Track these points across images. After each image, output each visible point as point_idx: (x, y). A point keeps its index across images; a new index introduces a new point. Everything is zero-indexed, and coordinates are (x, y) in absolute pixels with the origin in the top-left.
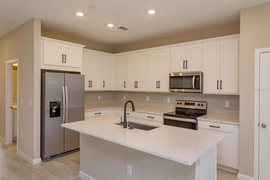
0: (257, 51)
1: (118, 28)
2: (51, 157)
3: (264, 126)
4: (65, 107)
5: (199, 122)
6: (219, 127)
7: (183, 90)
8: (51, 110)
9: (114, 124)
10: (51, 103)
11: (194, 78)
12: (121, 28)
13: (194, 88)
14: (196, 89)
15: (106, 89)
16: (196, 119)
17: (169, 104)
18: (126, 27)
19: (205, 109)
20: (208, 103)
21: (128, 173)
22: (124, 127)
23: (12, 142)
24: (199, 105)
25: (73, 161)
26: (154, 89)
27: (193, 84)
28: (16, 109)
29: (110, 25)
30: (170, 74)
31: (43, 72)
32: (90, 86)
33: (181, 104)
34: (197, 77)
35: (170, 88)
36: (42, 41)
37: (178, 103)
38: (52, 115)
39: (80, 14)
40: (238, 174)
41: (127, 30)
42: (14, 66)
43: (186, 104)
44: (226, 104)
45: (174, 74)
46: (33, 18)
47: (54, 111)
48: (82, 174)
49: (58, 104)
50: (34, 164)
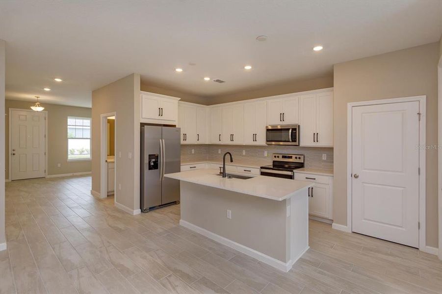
0: (349, 105)
1: (214, 81)
2: (150, 208)
3: (356, 177)
4: (162, 160)
5: (295, 174)
6: (315, 179)
7: (281, 143)
8: (149, 162)
9: (213, 174)
10: (149, 155)
11: (290, 131)
12: (218, 81)
13: (291, 140)
14: (293, 141)
15: (200, 142)
16: (292, 171)
17: (265, 157)
18: (222, 80)
19: (303, 162)
20: (305, 156)
21: (228, 217)
22: (223, 177)
23: (106, 196)
24: (296, 158)
25: (171, 212)
26: (250, 142)
27: (290, 137)
28: (114, 162)
29: (207, 79)
30: (267, 127)
31: (142, 125)
32: (185, 140)
33: (278, 157)
34: (294, 130)
35: (267, 141)
36: (141, 95)
37: (275, 157)
38: (150, 168)
39: (179, 70)
40: (333, 224)
41: (223, 83)
42: (108, 120)
43: (283, 157)
44: (323, 156)
45: (272, 127)
46: (133, 74)
47: (152, 164)
48: (183, 223)
49: (157, 157)
50: (135, 214)
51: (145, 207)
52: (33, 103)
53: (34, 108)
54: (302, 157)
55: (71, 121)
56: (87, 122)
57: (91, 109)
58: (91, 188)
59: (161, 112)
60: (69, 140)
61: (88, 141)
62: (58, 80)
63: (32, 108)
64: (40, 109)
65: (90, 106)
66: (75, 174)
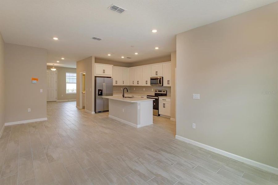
1: (126, 58)
2: (99, 112)
4: (104, 92)
6: (166, 100)
10: (98, 90)
11: (159, 79)
12: (128, 58)
14: (160, 84)
15: (125, 85)
16: (158, 97)
19: (166, 93)
20: (167, 91)
22: (123, 97)
23: (82, 108)
24: (163, 92)
26: (145, 85)
27: (159, 82)
28: (85, 93)
29: (123, 57)
30: (151, 78)
31: (96, 77)
32: (116, 83)
33: (157, 91)
34: (161, 79)
35: (151, 84)
36: (95, 65)
37: (155, 91)
38: (99, 95)
39: (109, 55)
40: (171, 118)
43: (159, 91)
45: (153, 78)
46: (92, 56)
47: (100, 93)
48: (110, 116)
49: (101, 91)
50: (92, 113)
51: (97, 111)
52: (52, 67)
53: (52, 69)
54: (166, 91)
55: (67, 74)
56: (75, 75)
57: (76, 68)
58: (76, 105)
59: (104, 71)
60: (67, 84)
61: (75, 84)
62: (63, 59)
63: (51, 69)
64: (54, 70)
65: (76, 67)
66: (69, 100)
